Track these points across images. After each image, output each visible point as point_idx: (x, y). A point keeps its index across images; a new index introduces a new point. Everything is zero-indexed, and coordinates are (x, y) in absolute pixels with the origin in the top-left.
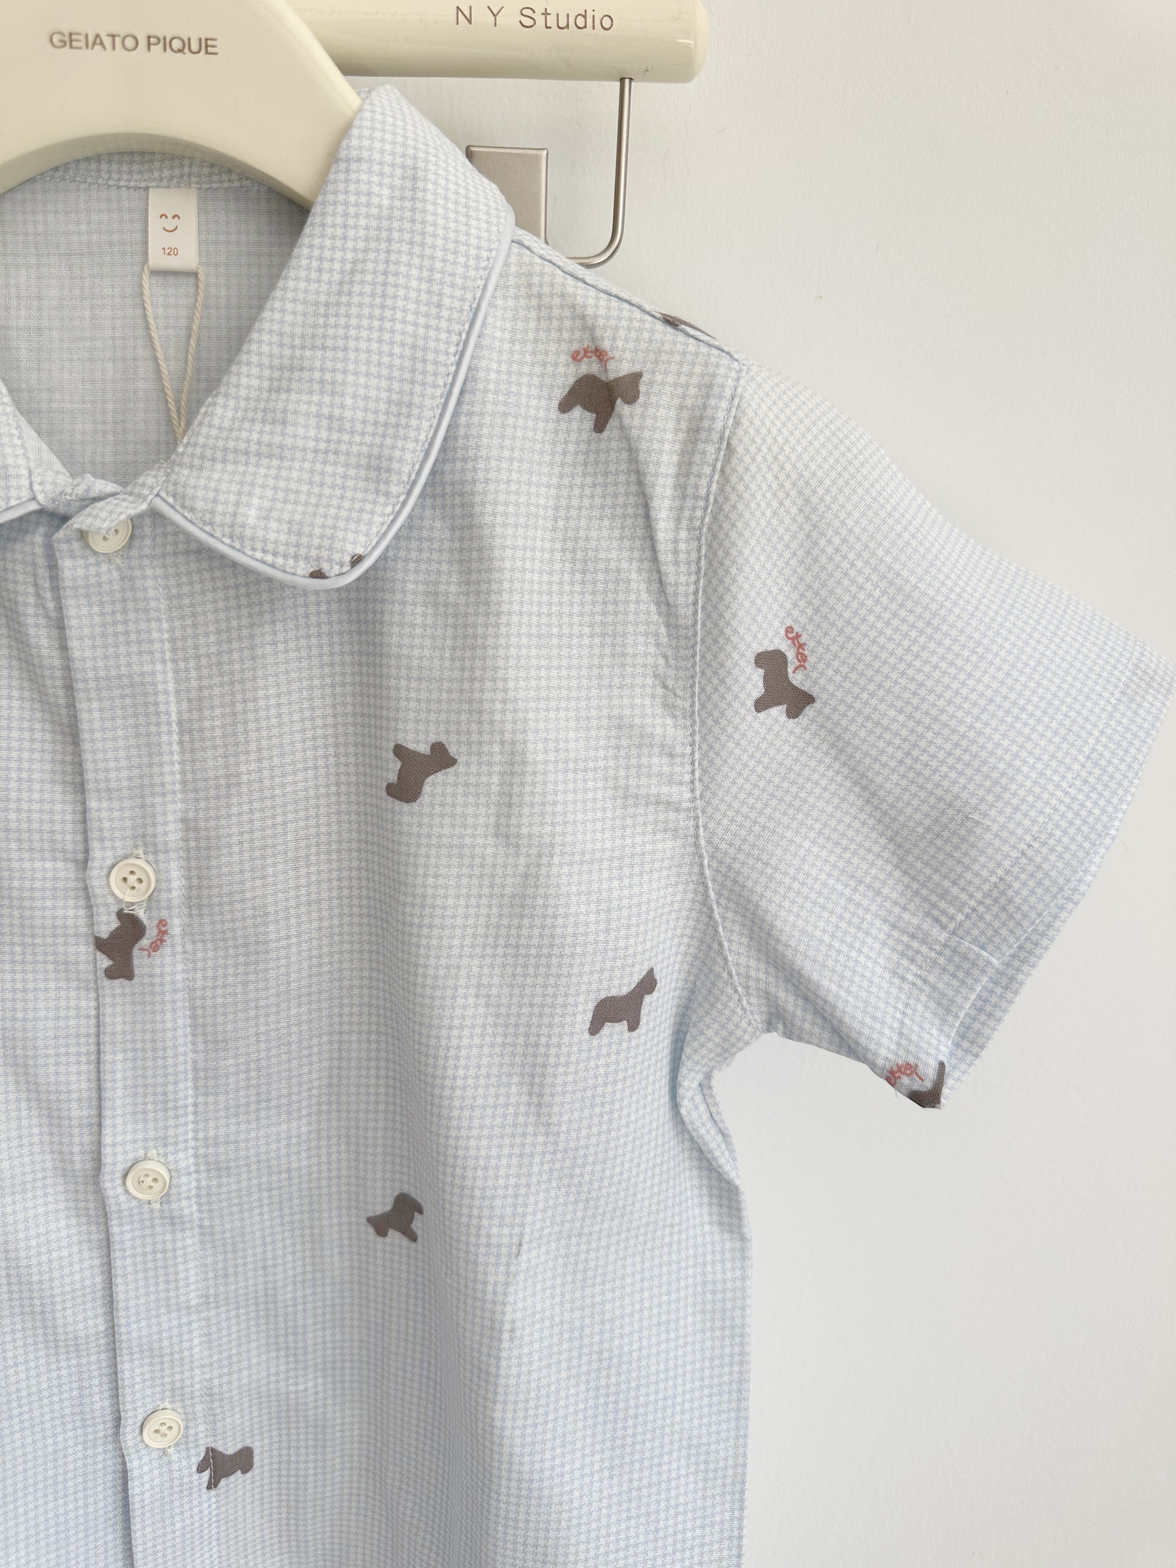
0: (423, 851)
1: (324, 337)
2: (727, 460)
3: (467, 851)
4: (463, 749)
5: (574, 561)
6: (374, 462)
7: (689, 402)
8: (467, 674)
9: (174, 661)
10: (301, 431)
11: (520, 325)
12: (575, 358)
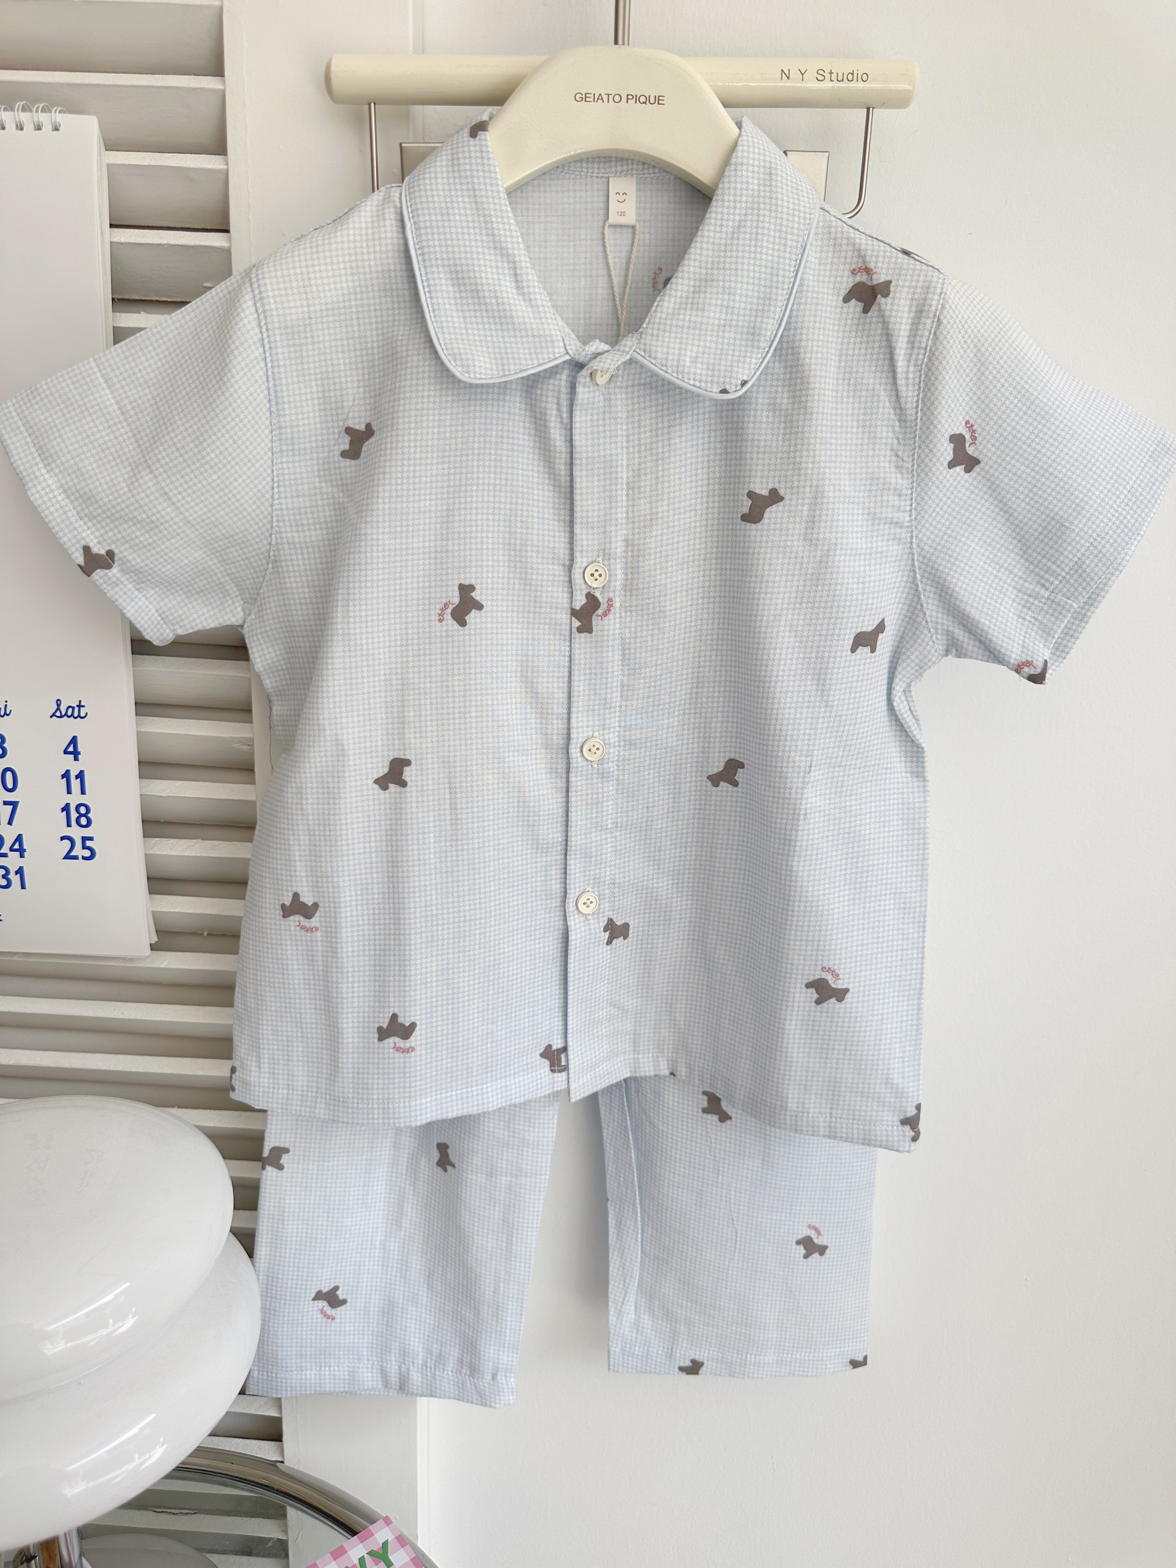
0: (763, 550)
1: (724, 263)
2: (938, 327)
3: (788, 550)
4: (788, 491)
5: (849, 384)
6: (751, 330)
7: (917, 296)
8: (792, 448)
9: (627, 448)
10: (712, 315)
11: (824, 255)
12: (854, 272)
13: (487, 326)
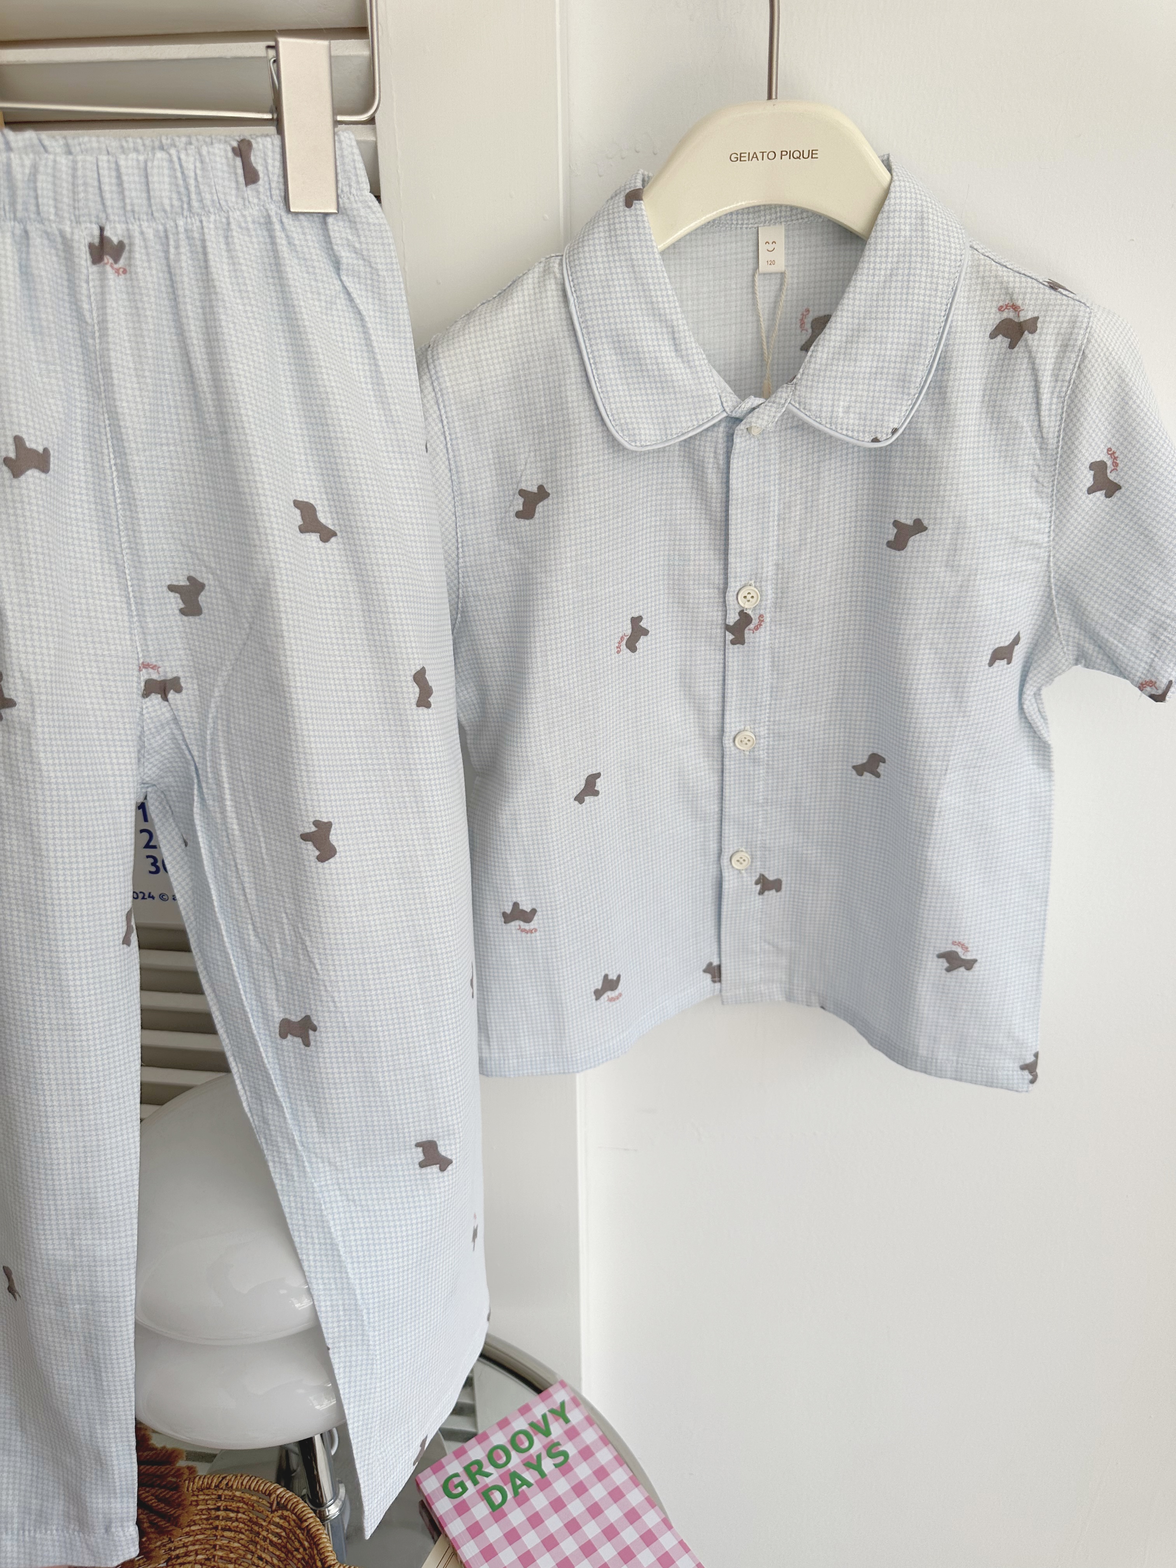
0: (906, 575)
1: (876, 312)
2: (1082, 361)
3: (930, 575)
4: (932, 522)
5: (992, 418)
6: (901, 377)
7: (1062, 331)
9: (780, 484)
10: (864, 364)
11: (972, 294)
12: (1001, 309)
13: (649, 391)
